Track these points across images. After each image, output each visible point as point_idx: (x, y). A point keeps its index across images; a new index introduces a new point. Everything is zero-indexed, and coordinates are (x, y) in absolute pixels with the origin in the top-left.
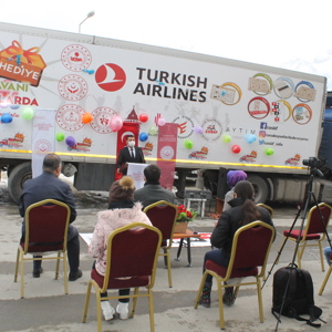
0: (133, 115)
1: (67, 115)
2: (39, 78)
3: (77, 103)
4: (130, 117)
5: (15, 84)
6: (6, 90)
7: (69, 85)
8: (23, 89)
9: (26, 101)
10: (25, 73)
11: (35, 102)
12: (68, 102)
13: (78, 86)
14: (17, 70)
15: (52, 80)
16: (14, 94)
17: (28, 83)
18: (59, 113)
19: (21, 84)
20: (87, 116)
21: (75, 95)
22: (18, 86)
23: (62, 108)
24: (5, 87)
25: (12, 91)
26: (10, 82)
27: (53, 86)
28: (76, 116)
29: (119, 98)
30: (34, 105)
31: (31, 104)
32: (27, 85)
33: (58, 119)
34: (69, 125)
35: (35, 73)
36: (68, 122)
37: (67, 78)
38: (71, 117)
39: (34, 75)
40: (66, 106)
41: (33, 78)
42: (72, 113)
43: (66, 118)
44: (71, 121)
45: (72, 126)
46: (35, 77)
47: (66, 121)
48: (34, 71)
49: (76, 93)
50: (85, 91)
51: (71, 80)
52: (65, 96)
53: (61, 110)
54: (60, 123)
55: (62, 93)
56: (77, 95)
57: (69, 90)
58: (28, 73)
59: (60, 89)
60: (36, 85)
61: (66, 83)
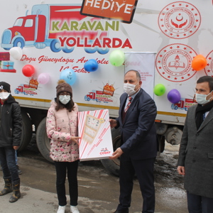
1: (171, 59)
2: (133, 12)
3: (185, 41)
5: (103, 22)
6: (93, 31)
7: (173, 17)
8: (113, 28)
9: (117, 43)
10: (116, 7)
11: (127, 44)
12: (172, 41)
13: (186, 17)
14: (106, 5)
15: (149, 12)
16: (102, 35)
17: (119, 20)
18: (160, 58)
19: (110, 22)
20: (198, 59)
21: (181, 30)
22: (107, 24)
23: (163, 49)
24: (92, 27)
25: (100, 31)
26: (98, 21)
27: (152, 21)
28: (183, 60)
30: (127, 48)
31: (123, 47)
32: (118, 22)
33: (159, 65)
34: (174, 74)
35: (127, 5)
36: (173, 69)
37: (170, 7)
38: (177, 61)
39: (126, 8)
40: (169, 47)
41: (125, 12)
42: (177, 57)
43: (170, 63)
44: (177, 67)
45: (178, 74)
46: (128, 10)
47: (170, 68)
48: (126, 3)
49: (183, 27)
50: (197, 24)
51: (177, 10)
52: (168, 33)
53: (162, 53)
54: (161, 71)
55: (164, 29)
56: (186, 30)
57: (173, 24)
58: (119, 7)
59: (161, 23)
60: (129, 21)
61: (169, 14)
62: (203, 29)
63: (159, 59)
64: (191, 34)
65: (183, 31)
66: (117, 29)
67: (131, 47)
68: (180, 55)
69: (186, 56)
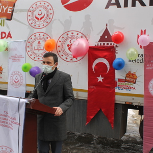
0: (106, 36)
1: (35, 44)
2: (13, 12)
3: (44, 30)
4: (102, 39)
8: (1, 24)
9: (4, 35)
10: (3, 10)
11: (9, 36)
12: (36, 31)
15: (22, 11)
17: (5, 18)
18: (28, 43)
23: (30, 37)
29: (88, 17)
30: (9, 38)
31: (7, 38)
32: (4, 20)
33: (28, 49)
34: (37, 55)
35: (10, 7)
36: (36, 52)
37: (34, 6)
38: (39, 46)
39: (9, 10)
40: (34, 35)
41: (8, 12)
42: (39, 42)
43: (35, 47)
44: (39, 50)
45: (40, 55)
46: (9, 11)
47: (35, 51)
48: (9, 6)
49: (42, 19)
50: (51, 16)
51: (38, 7)
52: (33, 25)
53: (30, 40)
54: (30, 53)
55: (30, 22)
56: (44, 21)
57: (36, 18)
58: (5, 9)
59: (29, 18)
60: (10, 18)
61: (34, 11)
62: (55, 20)
63: (28, 45)
64: (47, 24)
65: (42, 22)
66: (4, 26)
67: (11, 38)
68: (41, 41)
69: (45, 41)
